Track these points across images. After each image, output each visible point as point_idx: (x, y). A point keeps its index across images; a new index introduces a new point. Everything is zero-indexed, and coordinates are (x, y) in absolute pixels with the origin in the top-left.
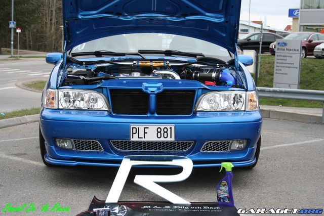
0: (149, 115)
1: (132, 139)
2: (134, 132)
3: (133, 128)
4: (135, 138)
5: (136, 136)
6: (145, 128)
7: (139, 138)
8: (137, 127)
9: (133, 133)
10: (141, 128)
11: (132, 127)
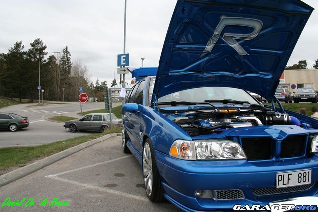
0: (274, 159)
1: (278, 187)
2: (280, 179)
3: (279, 176)
4: (280, 185)
5: (281, 183)
6: (289, 175)
7: (283, 184)
8: (282, 174)
9: (279, 181)
10: (286, 175)
11: (278, 174)
